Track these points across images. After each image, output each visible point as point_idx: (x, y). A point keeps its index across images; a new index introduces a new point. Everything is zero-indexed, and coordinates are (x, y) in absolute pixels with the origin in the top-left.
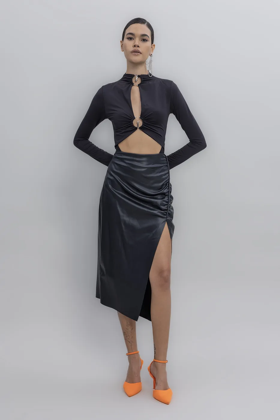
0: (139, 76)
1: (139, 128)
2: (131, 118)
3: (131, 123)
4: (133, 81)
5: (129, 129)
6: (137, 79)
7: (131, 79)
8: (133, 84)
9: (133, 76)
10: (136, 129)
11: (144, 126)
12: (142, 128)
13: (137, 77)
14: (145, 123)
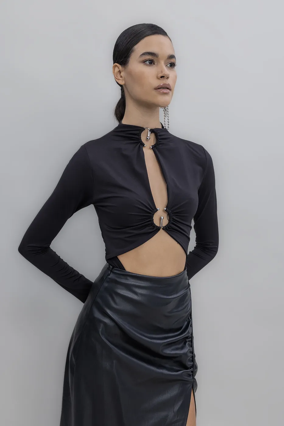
0: (152, 131)
1: (163, 229)
2: (150, 210)
3: (150, 219)
4: (143, 138)
5: (147, 230)
6: (149, 135)
7: (139, 135)
8: (143, 145)
9: (141, 129)
10: (158, 229)
11: (172, 225)
12: (167, 229)
13: (149, 133)
14: (173, 219)
